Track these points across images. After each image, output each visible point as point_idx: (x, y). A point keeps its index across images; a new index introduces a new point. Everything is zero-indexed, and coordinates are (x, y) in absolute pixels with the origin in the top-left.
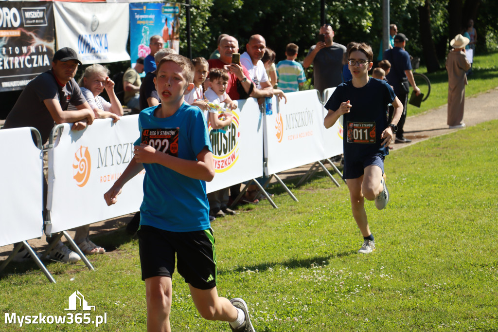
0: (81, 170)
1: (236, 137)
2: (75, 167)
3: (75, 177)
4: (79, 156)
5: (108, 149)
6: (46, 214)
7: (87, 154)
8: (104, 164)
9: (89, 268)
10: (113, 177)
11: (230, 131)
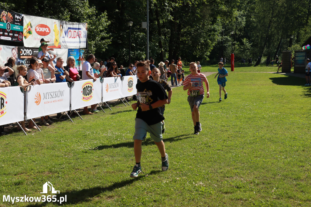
0: (37, 100)
1: (92, 90)
2: (35, 99)
3: (35, 102)
4: (37, 96)
5: (47, 94)
6: (25, 114)
7: (40, 95)
8: (46, 98)
9: (39, 131)
10: (48, 102)
11: (90, 88)
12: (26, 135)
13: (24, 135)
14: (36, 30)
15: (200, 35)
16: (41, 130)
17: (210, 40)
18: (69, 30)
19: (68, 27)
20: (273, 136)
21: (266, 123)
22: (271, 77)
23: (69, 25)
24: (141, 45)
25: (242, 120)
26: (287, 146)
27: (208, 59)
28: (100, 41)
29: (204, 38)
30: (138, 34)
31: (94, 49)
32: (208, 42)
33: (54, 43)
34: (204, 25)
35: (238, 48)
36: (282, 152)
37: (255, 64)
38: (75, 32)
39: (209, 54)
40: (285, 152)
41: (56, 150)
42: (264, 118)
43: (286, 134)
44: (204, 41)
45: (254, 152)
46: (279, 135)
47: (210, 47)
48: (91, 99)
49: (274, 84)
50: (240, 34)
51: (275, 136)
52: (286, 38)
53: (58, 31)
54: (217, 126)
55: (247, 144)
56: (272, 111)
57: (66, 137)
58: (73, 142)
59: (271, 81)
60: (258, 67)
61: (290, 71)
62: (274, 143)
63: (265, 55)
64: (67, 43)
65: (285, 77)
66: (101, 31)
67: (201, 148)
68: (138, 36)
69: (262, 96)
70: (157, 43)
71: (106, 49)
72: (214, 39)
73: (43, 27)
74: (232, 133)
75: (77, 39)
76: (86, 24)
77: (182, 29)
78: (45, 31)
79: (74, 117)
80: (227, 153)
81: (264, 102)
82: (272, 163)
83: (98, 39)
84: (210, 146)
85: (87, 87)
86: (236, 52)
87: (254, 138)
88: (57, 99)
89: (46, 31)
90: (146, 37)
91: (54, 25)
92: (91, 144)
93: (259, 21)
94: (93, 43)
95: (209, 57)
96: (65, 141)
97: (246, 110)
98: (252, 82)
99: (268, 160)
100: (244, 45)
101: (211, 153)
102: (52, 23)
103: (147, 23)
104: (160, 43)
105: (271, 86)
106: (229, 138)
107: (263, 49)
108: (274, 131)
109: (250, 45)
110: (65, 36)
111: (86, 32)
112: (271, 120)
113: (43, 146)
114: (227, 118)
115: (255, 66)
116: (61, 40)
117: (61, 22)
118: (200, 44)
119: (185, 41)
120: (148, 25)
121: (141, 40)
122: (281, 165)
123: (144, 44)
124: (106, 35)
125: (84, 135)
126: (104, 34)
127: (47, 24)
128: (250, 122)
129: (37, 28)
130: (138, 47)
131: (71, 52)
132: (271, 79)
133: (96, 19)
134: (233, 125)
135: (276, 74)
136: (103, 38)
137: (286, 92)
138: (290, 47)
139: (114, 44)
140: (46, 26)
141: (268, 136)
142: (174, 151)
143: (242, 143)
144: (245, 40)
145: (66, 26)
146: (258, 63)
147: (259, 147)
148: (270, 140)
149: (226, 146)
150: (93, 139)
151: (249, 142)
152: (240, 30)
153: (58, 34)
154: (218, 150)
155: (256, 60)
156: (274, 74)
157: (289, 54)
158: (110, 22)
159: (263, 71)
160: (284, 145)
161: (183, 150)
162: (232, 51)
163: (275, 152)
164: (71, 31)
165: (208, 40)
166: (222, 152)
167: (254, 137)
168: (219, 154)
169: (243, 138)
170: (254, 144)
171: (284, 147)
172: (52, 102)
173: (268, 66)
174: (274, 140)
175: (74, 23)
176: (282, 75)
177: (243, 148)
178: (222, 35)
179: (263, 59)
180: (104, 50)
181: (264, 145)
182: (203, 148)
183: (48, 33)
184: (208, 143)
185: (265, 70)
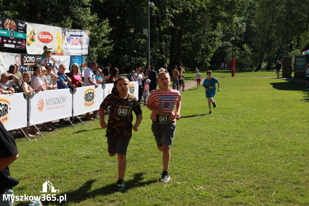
0: (40, 106)
1: (94, 96)
2: (38, 105)
3: (38, 108)
4: (40, 102)
5: (50, 100)
6: (28, 120)
7: (42, 101)
8: (48, 104)
9: (42, 136)
10: (51, 109)
11: (92, 94)
12: (29, 140)
13: (27, 141)
14: (38, 37)
15: (200, 41)
16: (44, 136)
17: (211, 46)
18: (71, 37)
19: (70, 34)
20: (273, 141)
21: (267, 128)
22: (271, 82)
23: (72, 32)
24: (142, 52)
25: (243, 125)
26: (287, 151)
27: (209, 65)
28: (102, 48)
29: (205, 43)
30: (139, 40)
31: (96, 56)
32: (209, 47)
33: (56, 50)
34: (204, 31)
35: (238, 53)
36: (282, 156)
37: (255, 69)
38: (78, 39)
39: (209, 59)
40: (285, 156)
41: (59, 155)
42: (265, 123)
43: (286, 138)
44: (205, 47)
45: (254, 157)
46: (279, 140)
47: (211, 53)
48: (93, 105)
49: (274, 89)
50: (240, 40)
51: (275, 140)
52: (287, 44)
53: (61, 38)
54: (217, 131)
55: (247, 149)
56: (273, 116)
57: (69, 142)
58: (75, 148)
59: (271, 86)
60: (258, 72)
61: (290, 76)
62: (274, 148)
63: (265, 61)
64: (69, 50)
65: (285, 82)
66: (103, 38)
67: (202, 153)
68: (139, 43)
69: (263, 101)
70: (158, 49)
71: (107, 55)
72: (215, 45)
73: (46, 35)
74: (233, 138)
75: (79, 46)
76: (88, 31)
77: (183, 35)
78: (47, 38)
79: (76, 123)
80: (227, 157)
81: (265, 107)
82: (272, 168)
83: (100, 45)
84: (210, 151)
85: (89, 93)
86: (237, 57)
87: (254, 143)
88: (59, 105)
89: (49, 39)
90: (147, 43)
91: (56, 32)
92: (93, 150)
93: (260, 27)
94: (95, 49)
95: (210, 62)
96: (67, 147)
97: (247, 115)
98: (252, 87)
99: (268, 164)
100: (244, 50)
101: (211, 158)
102: (55, 31)
103: (148, 30)
104: (161, 49)
105: (272, 91)
106: (229, 142)
107: (264, 54)
108: (274, 136)
109: (251, 50)
110: (67, 43)
111: (88, 38)
112: (271, 125)
113: (45, 152)
114: (228, 123)
115: (256, 71)
116: (63, 47)
117: (63, 29)
118: (201, 50)
119: (186, 47)
120: (149, 31)
121: (143, 46)
122: (281, 169)
123: (146, 50)
124: (108, 41)
125: (86, 140)
126: (105, 41)
127: (49, 31)
128: (250, 127)
129: (40, 35)
130: (139, 53)
131: (73, 59)
132: (271, 84)
133: (97, 26)
134: (233, 130)
136: (105, 45)
137: (286, 98)
138: (290, 52)
139: (116, 51)
140: (48, 34)
141: (268, 141)
142: (175, 156)
143: (242, 148)
144: (245, 46)
145: (68, 33)
146: (259, 69)
147: (260, 151)
148: (270, 144)
149: (226, 151)
150: (95, 145)
151: (249, 147)
152: (241, 36)
153: (61, 41)
154: (219, 155)
155: (256, 66)
156: (275, 79)
157: (290, 59)
158: (111, 29)
159: (264, 76)
160: (284, 149)
161: (184, 155)
162: (233, 57)
163: (275, 157)
164: (73, 38)
165: (209, 46)
166: (223, 157)
167: (254, 141)
168: (219, 159)
169: (244, 143)
170: (254, 148)
171: (284, 152)
172: (55, 108)
173: (268, 71)
174: (274, 145)
175: (76, 30)
176: (283, 80)
177: (243, 153)
178: (223, 41)
179: (264, 65)
180: (106, 56)
181: (264, 149)
182: (203, 153)
183: (51, 41)
184: (209, 148)
185: (266, 75)
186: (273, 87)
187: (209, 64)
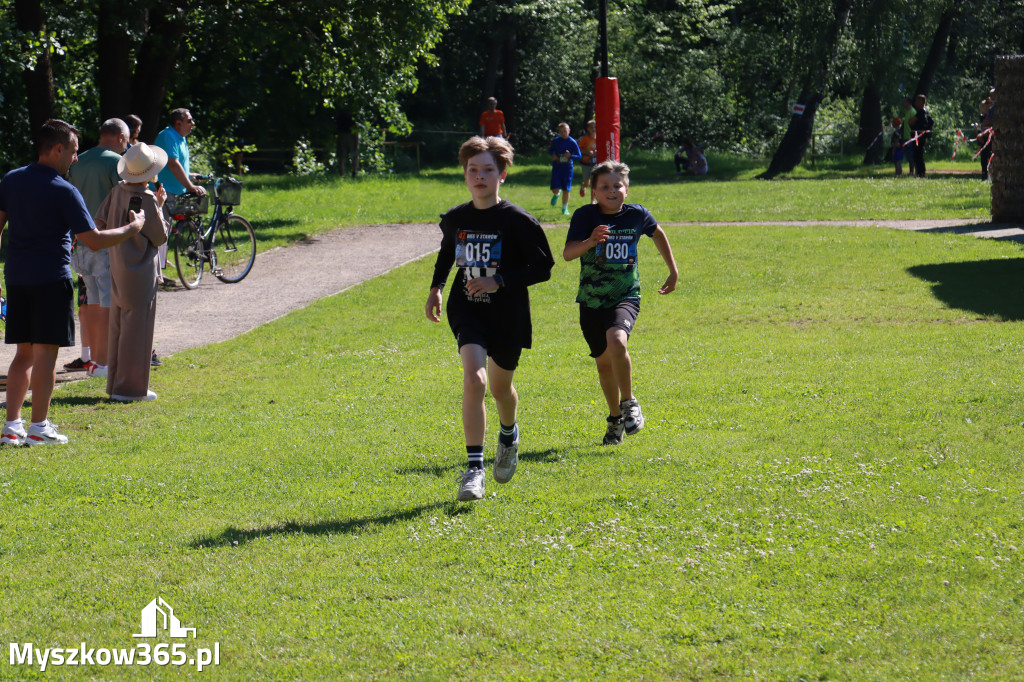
22: (918, 262)
59: (923, 287)
60: (793, 183)
69: (898, 410)
95: (409, 103)
98: (779, 297)
107: (830, 38)
114: (690, 573)
115: (770, 174)
132: (919, 271)
135: (950, 239)
155: (768, 131)
156: (940, 237)
159: (844, 216)
179: (831, 122)
185: (857, 206)
186: (939, 293)
187: (401, 117)
